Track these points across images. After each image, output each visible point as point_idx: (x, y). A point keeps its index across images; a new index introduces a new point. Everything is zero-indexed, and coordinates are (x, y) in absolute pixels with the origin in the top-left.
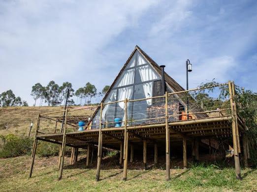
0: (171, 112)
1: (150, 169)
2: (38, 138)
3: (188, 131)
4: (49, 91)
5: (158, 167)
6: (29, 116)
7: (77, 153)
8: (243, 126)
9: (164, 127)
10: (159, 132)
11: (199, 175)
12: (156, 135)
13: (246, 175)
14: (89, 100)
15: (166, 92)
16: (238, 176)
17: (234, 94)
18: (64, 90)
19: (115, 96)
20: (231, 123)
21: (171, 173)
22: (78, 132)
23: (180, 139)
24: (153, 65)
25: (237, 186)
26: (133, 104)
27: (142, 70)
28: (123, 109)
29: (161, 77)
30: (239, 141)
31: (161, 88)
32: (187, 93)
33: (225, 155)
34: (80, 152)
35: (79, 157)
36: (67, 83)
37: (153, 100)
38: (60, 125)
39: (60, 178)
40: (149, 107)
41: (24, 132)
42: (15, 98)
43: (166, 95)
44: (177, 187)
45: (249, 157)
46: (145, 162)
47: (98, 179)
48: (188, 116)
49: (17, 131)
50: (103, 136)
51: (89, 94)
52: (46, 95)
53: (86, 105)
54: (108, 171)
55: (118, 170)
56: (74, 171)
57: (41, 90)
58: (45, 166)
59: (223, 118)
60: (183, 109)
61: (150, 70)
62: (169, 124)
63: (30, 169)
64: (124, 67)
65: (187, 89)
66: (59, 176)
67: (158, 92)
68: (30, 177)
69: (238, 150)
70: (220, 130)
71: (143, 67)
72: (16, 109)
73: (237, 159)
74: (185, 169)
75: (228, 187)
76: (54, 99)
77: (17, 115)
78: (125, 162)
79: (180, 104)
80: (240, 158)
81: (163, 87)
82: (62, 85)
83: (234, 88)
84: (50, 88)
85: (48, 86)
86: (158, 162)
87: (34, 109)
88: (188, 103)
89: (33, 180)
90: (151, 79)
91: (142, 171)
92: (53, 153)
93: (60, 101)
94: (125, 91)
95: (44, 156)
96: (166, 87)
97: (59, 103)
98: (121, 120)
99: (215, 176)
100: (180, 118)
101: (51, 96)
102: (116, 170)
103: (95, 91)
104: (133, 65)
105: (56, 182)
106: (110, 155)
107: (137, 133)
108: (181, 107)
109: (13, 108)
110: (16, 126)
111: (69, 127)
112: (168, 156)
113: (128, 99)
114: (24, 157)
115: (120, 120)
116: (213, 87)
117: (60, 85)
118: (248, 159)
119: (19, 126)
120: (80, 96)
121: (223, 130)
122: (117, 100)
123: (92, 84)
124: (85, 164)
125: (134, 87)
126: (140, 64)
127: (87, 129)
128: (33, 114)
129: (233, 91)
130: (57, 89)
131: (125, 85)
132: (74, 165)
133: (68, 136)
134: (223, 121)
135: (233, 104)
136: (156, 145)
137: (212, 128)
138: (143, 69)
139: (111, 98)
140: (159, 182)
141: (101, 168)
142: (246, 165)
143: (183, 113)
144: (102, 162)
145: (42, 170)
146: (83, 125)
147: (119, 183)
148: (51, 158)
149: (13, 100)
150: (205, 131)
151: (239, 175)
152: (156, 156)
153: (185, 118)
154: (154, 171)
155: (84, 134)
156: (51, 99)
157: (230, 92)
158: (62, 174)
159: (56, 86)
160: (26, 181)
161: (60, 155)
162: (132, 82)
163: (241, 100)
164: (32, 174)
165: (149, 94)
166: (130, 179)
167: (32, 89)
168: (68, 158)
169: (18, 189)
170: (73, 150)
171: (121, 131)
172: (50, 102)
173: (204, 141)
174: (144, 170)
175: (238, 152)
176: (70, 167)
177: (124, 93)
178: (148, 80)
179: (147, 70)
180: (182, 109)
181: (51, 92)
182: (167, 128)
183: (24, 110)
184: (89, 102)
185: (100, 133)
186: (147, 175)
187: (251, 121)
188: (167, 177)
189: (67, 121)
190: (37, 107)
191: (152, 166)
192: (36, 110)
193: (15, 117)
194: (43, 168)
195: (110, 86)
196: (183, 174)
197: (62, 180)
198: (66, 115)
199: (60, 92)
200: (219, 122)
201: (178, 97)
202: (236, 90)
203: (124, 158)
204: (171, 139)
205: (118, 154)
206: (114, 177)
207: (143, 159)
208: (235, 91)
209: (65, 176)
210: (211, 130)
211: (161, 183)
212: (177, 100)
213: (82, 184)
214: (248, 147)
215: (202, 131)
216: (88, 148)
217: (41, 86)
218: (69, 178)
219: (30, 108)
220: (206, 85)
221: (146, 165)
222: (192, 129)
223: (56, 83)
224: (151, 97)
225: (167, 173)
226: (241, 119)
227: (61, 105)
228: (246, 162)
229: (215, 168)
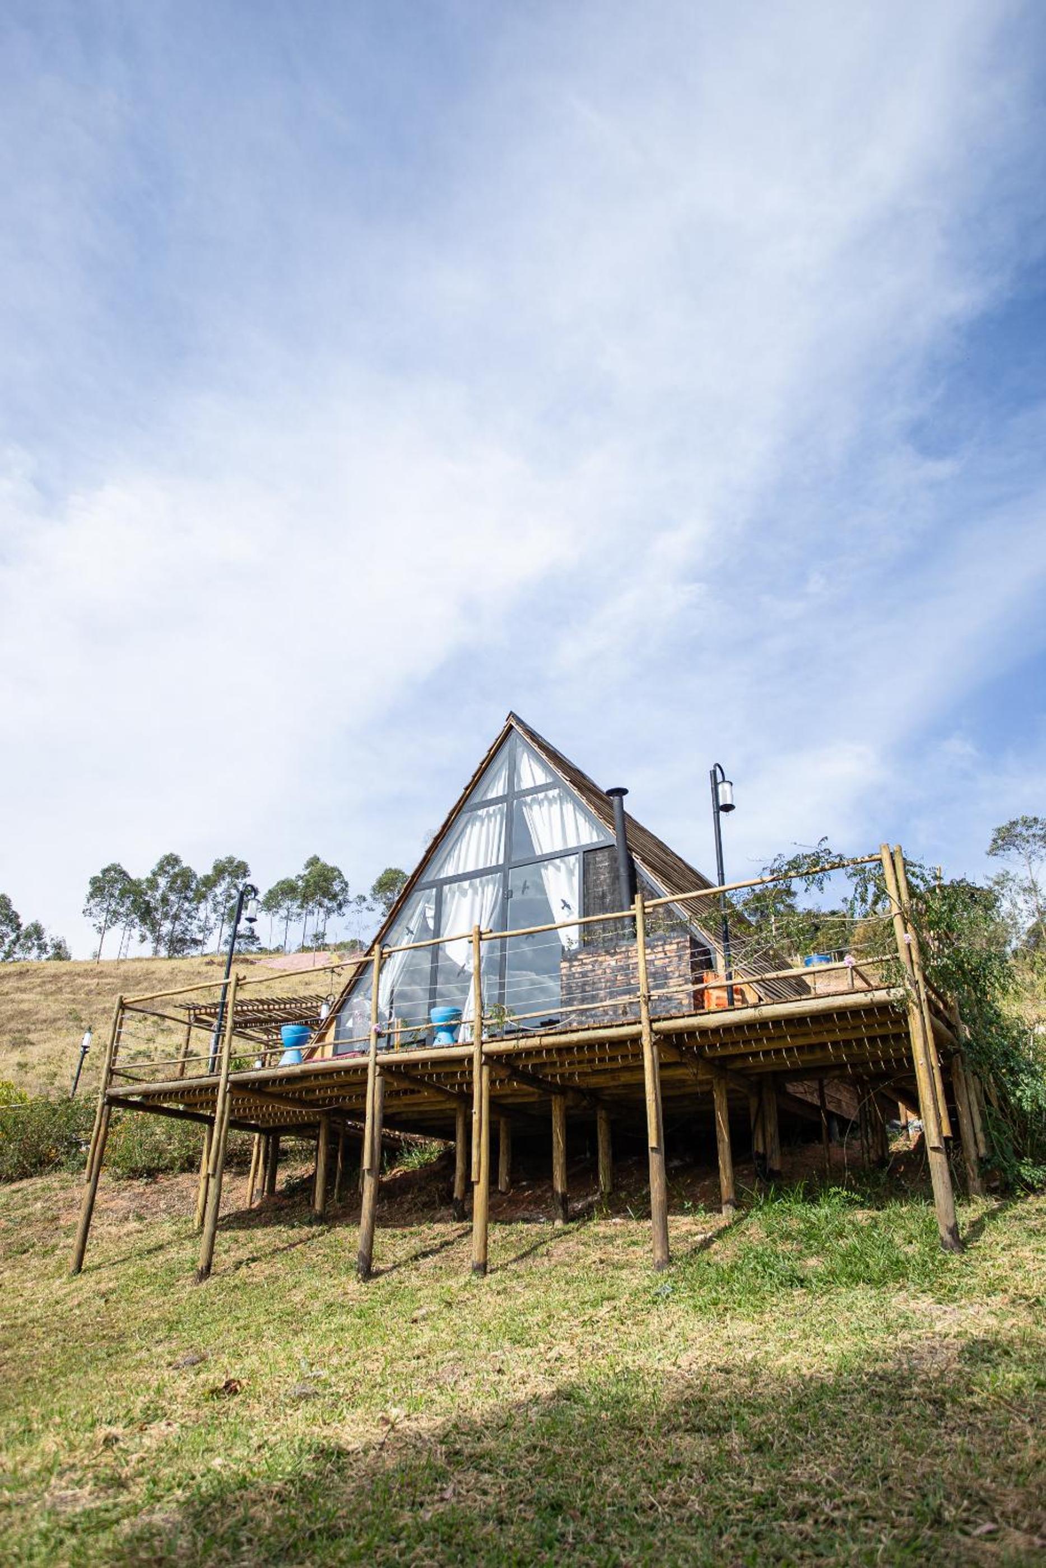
0: (659, 977)
1: (583, 1216)
2: (113, 1101)
3: (731, 1050)
4: (158, 894)
5: (615, 1207)
6: (74, 1001)
7: (275, 1158)
8: (950, 1026)
9: (636, 1039)
10: (613, 1059)
11: (787, 1236)
12: (605, 1071)
13: (978, 1227)
14: (321, 929)
15: (638, 898)
16: (948, 1238)
17: (905, 897)
18: (218, 890)
19: (430, 913)
20: (904, 1016)
21: (673, 1233)
22: (280, 1072)
23: (701, 1083)
24: (580, 789)
25: (950, 1280)
26: (503, 948)
27: (536, 807)
28: (462, 970)
29: (610, 836)
30: (939, 1087)
31: (616, 878)
32: (719, 900)
33: (885, 1142)
34: (285, 1153)
35: (282, 1176)
36: (231, 861)
37: (586, 928)
38: (203, 1041)
39: (205, 1273)
40: (570, 957)
41: (53, 1068)
42: (19, 926)
43: (636, 909)
44: (704, 1296)
45: (983, 1151)
46: (559, 1187)
47: (368, 1273)
48: (731, 990)
49: (22, 1066)
50: (385, 1084)
51: (321, 905)
52: (146, 913)
53: (304, 949)
54: (406, 1231)
55: (447, 1229)
56: (263, 1237)
57: (123, 893)
58: (140, 1218)
59: (870, 995)
60: (709, 965)
61: (569, 807)
62: (656, 1026)
63: (79, 1231)
64: (464, 799)
65: (722, 882)
66: (201, 1264)
67: (604, 896)
68: (79, 1269)
69: (939, 1125)
70: (860, 1041)
71: (541, 796)
72: (21, 974)
73: (937, 1162)
74: (727, 1214)
75: (912, 1289)
76: (179, 928)
77: (24, 996)
78: (480, 1192)
79: (694, 943)
80: (948, 1158)
81: (623, 872)
82: (209, 871)
83: (906, 872)
84: (163, 882)
85: (154, 874)
86: (616, 1187)
87: (96, 971)
88: (726, 940)
89: (87, 1283)
90: (572, 843)
91: (548, 1228)
92: (173, 1160)
93: (199, 937)
94: (470, 892)
95: (135, 1174)
96: (633, 873)
97: (196, 942)
98: (457, 1015)
99: (853, 1240)
100: (699, 999)
101: (166, 916)
102: (439, 1227)
103: (344, 890)
104: (498, 789)
105: (186, 1289)
106: (412, 1162)
107: (526, 1066)
108: (700, 953)
109: (11, 968)
110: (20, 1043)
111: (241, 1045)
112: (655, 1161)
113: (483, 929)
114: (54, 1179)
115: (452, 1018)
116: (823, 870)
117: (203, 869)
118: (981, 1160)
119: (32, 1044)
120: (283, 912)
121: (872, 1040)
122: (437, 933)
123: (329, 860)
124: (311, 1204)
125: (506, 877)
126: (526, 783)
127: (317, 1055)
128: (89, 993)
129: (903, 884)
130: (187, 887)
131: (470, 868)
132: (260, 1210)
133: (238, 1087)
134: (870, 1009)
135: (904, 937)
136: (602, 1115)
137: (826, 1038)
138: (540, 803)
139: (414, 924)
140: (624, 1273)
141: (379, 1220)
142: (975, 1183)
143: (710, 980)
144: (385, 1192)
145: (128, 1234)
146: (299, 1041)
147: (454, 1283)
148: (164, 1181)
149: (13, 936)
150: (800, 1048)
151: (954, 1231)
152: (603, 1161)
153: (716, 997)
154: (599, 1227)
155: (305, 1076)
156: (166, 927)
157: (892, 890)
158: (211, 1252)
159: (187, 875)
160: (59, 1287)
161: (206, 1168)
162: (496, 857)
163: (933, 917)
164: (87, 1256)
165: (566, 905)
166: (504, 1267)
167: (88, 889)
168: (237, 1183)
169: (24, 1325)
170: (256, 1144)
171: (458, 1061)
172: (158, 940)
173: (796, 1089)
174: (559, 1224)
175: (940, 1132)
176: (244, 1220)
177: (466, 901)
178: (559, 847)
179: (556, 807)
180: (703, 962)
181: (165, 900)
182: (646, 1041)
183: (56, 977)
184: (317, 937)
185: (370, 1071)
186: (571, 1243)
187: (979, 1001)
188: (659, 1253)
189: (235, 1023)
190: (108, 962)
191: (591, 1206)
192: (100, 974)
193: (15, 1006)
194: (133, 1225)
195: (409, 872)
196: (720, 1234)
197: (212, 1281)
198: (229, 997)
199: (202, 897)
200: (855, 1011)
201: (685, 914)
202: (913, 880)
203: (474, 1179)
204: (664, 1085)
205: (448, 1157)
206: (431, 1260)
207: (550, 1176)
208: (909, 883)
209: (224, 1260)
210: (823, 1046)
211: (633, 1280)
212: (682, 927)
213: (297, 1296)
214: (975, 1109)
215: (789, 1050)
216: (322, 1133)
217: (124, 874)
218: (244, 1270)
219: (79, 969)
220: (794, 864)
221: (565, 1201)
222: (747, 1042)
223: (184, 864)
224: (575, 917)
225: (657, 1232)
226: (940, 996)
227: (207, 950)
228: (972, 1171)
229: (851, 1202)
